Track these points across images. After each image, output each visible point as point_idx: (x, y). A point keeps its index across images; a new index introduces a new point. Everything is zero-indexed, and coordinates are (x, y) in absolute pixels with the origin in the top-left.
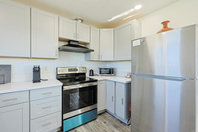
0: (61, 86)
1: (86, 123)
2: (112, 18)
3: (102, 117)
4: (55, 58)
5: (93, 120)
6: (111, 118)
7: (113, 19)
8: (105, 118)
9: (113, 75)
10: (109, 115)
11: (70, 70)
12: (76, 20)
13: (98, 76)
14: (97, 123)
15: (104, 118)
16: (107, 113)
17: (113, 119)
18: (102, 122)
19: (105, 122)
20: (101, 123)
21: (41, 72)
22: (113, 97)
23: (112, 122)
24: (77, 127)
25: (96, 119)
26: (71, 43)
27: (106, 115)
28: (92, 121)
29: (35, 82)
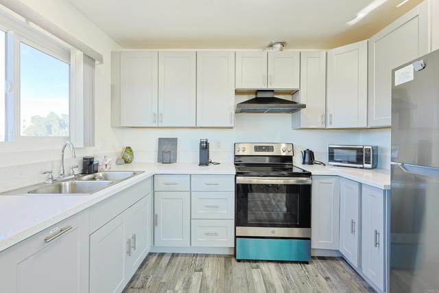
0: (234, 176)
1: (282, 262)
2: (356, 17)
3: (325, 266)
4: (229, 126)
5: (300, 262)
6: (349, 276)
7: (361, 15)
8: (333, 270)
9: (370, 166)
10: (347, 268)
11: (258, 148)
12: (271, 46)
13: (324, 165)
14: (308, 272)
15: (328, 269)
16: (342, 263)
17: (353, 280)
18: (319, 275)
19: (327, 279)
20: (317, 276)
21: (210, 150)
22: (353, 222)
23: (347, 286)
24: (262, 261)
25: (307, 263)
26: (260, 95)
27: (339, 266)
28: (296, 262)
29: (201, 164)
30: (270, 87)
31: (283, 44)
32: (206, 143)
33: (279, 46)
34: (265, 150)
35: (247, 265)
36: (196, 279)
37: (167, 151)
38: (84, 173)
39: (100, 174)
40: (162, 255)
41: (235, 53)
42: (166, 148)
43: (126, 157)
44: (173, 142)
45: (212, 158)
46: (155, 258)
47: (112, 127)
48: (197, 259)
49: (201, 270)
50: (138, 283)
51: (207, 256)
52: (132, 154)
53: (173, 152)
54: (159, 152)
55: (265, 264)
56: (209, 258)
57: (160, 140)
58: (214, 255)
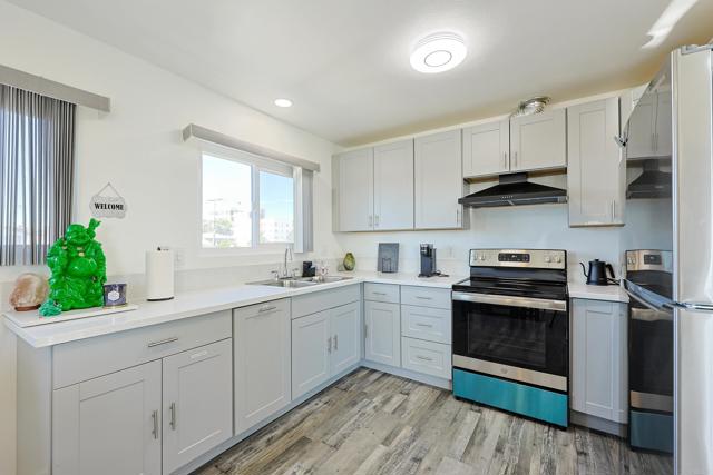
0: (450, 291)
1: (520, 417)
4: (455, 226)
5: (549, 424)
11: (503, 257)
12: (523, 107)
14: (555, 438)
18: (571, 446)
19: (582, 453)
20: (565, 445)
26: (503, 182)
28: (542, 422)
29: (422, 275)
30: (514, 170)
31: (542, 100)
32: (428, 248)
33: (537, 104)
34: (515, 260)
35: (467, 406)
36: (397, 399)
37: (388, 259)
38: (304, 276)
39: (316, 278)
40: (374, 371)
41: (462, 130)
42: (387, 254)
43: (348, 265)
44: (395, 247)
45: (440, 267)
46: (365, 372)
47: (334, 232)
48: (408, 384)
49: (407, 394)
50: (343, 386)
51: (422, 384)
52: (354, 262)
53: (393, 259)
54: (379, 259)
55: (493, 412)
56: (423, 388)
57: (380, 245)
58: (429, 386)
